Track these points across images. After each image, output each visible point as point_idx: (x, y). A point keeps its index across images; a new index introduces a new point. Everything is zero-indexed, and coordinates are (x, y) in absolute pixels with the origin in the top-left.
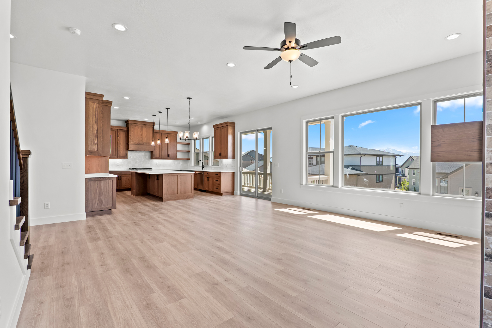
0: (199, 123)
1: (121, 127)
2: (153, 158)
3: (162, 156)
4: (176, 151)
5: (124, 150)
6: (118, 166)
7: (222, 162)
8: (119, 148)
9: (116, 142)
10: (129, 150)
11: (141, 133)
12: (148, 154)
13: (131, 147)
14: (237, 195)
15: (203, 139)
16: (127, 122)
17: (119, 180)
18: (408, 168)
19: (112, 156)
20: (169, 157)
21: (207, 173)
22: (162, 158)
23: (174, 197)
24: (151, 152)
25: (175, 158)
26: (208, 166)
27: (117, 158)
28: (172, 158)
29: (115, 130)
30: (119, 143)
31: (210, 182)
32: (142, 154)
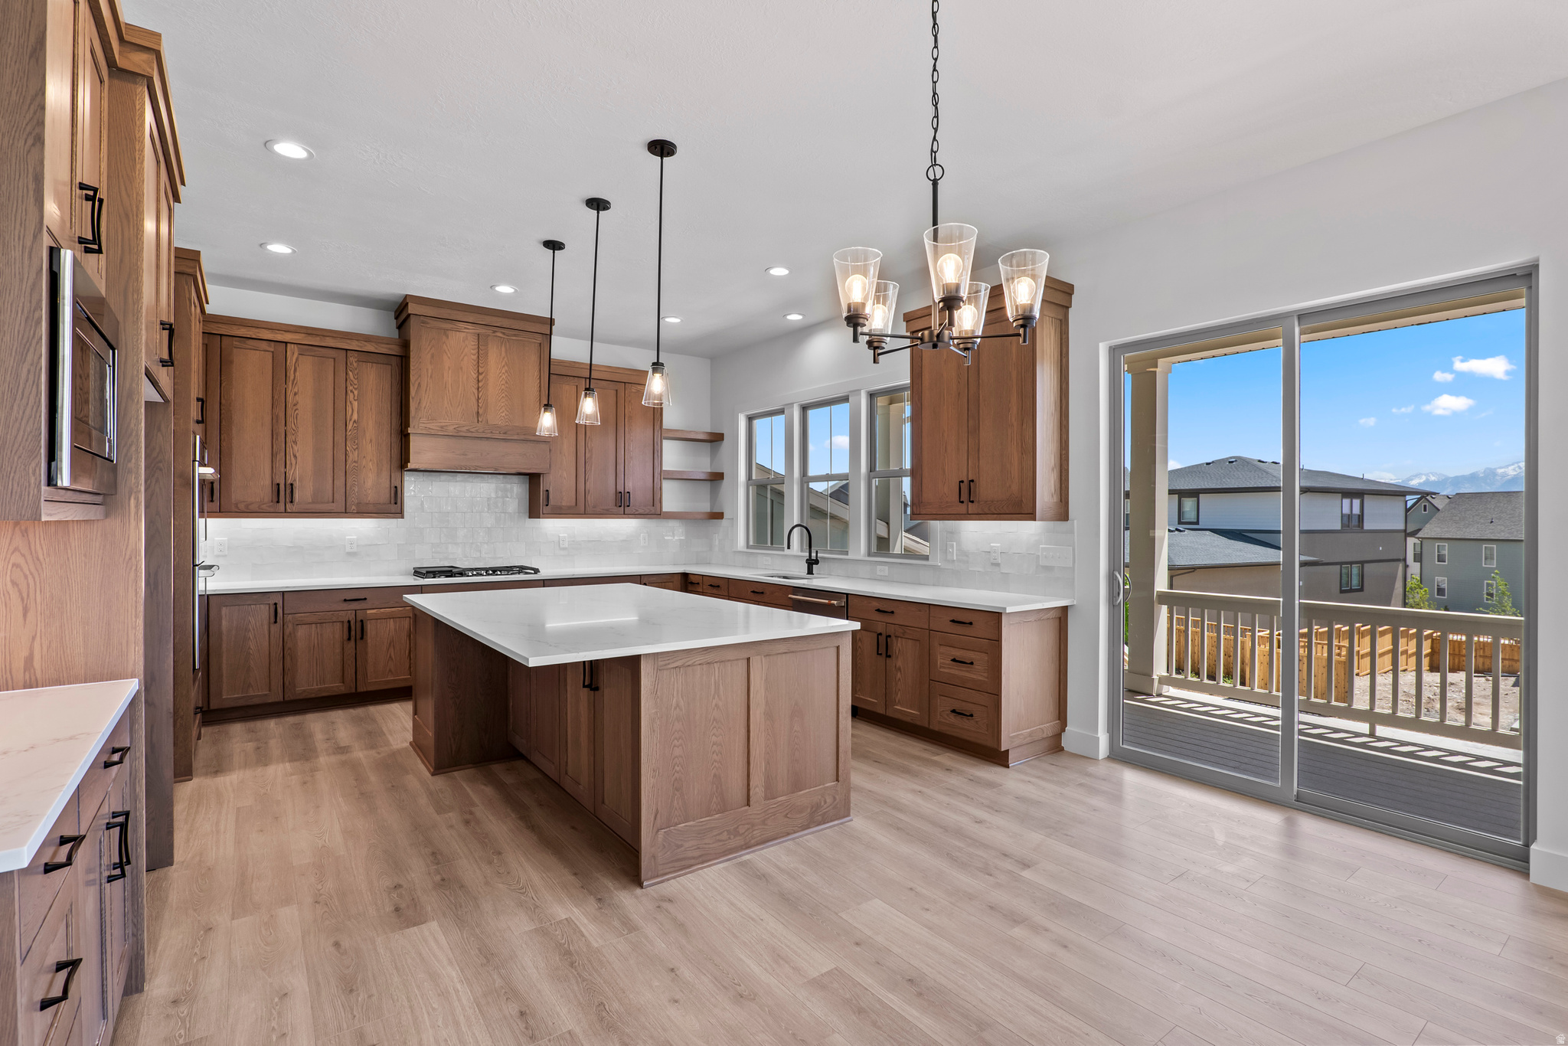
0: (794, 317)
1: (367, 338)
2: (543, 509)
3: (589, 498)
4: (658, 475)
5: (386, 467)
6: (353, 554)
7: (952, 534)
8: (353, 456)
9: (340, 424)
10: (410, 466)
11: (479, 374)
12: (517, 490)
13: (421, 451)
14: (1092, 759)
15: (804, 409)
16: (402, 311)
17: (349, 639)
18: (1418, 538)
19: (313, 503)
20: (621, 505)
21: (876, 605)
22: (589, 510)
23: (725, 836)
24: (533, 479)
25: (653, 511)
26: (847, 553)
27: (345, 513)
28: (641, 511)
29: (332, 353)
30: (357, 428)
31: (899, 663)
32: (484, 489)
